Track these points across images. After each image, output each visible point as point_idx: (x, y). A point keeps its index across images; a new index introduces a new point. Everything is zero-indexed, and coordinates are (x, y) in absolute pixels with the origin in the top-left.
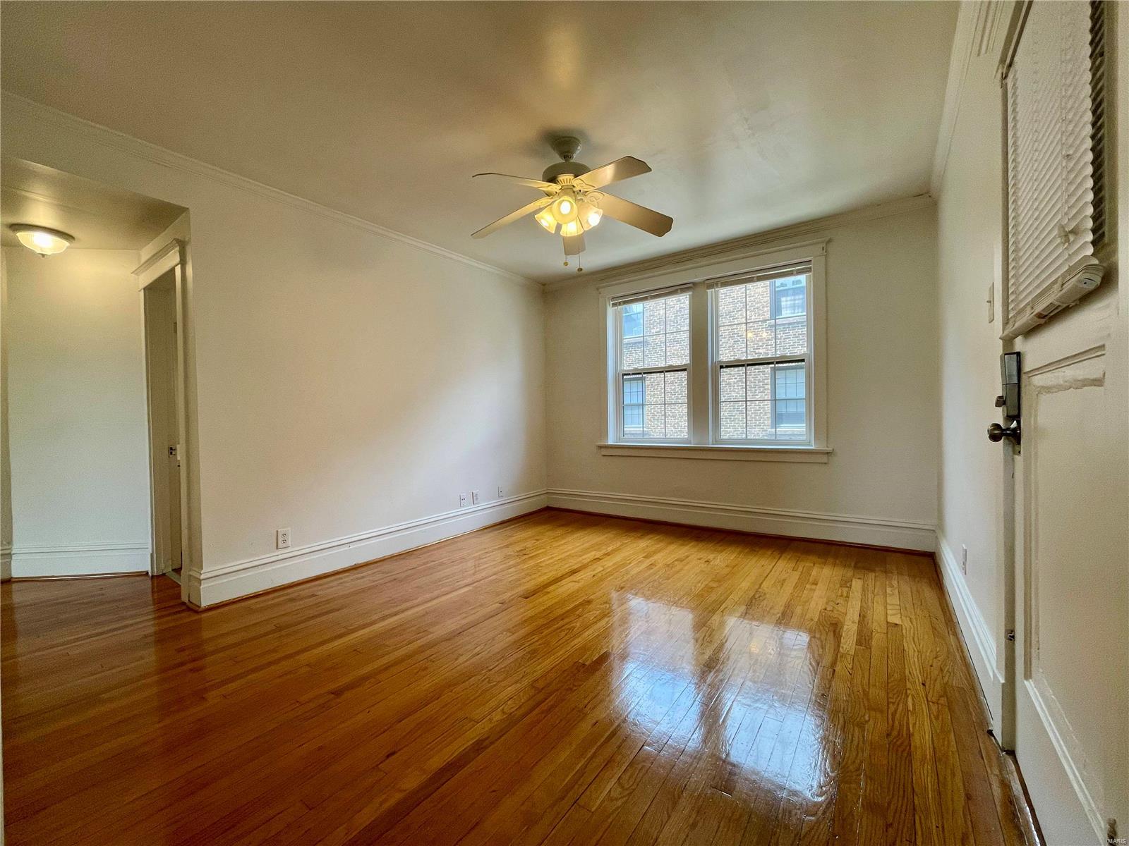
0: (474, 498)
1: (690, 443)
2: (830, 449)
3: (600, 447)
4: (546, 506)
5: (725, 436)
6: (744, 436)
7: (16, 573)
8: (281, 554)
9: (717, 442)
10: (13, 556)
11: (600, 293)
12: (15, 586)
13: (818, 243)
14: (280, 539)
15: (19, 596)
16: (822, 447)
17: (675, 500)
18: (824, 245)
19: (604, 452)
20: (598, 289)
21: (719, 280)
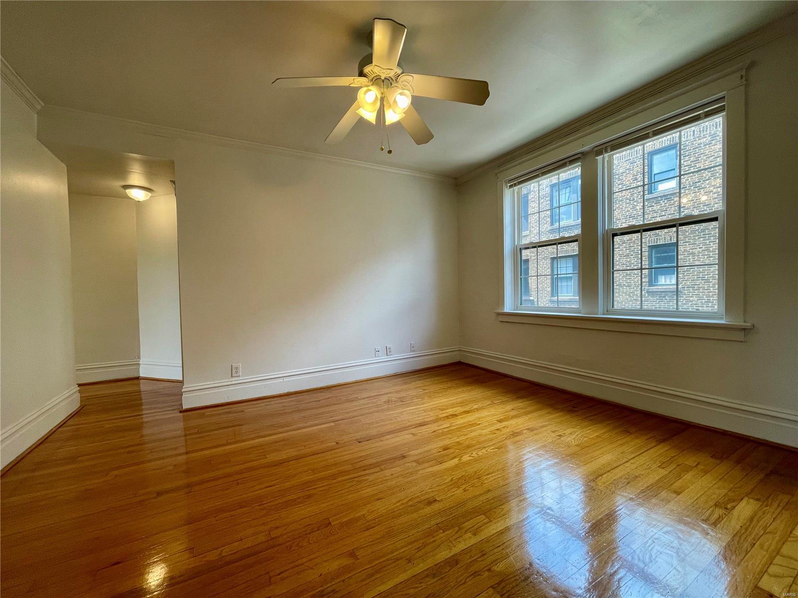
0: (388, 351)
1: (580, 313)
2: (748, 325)
3: (499, 314)
4: (458, 360)
5: (617, 306)
6: (639, 307)
7: (142, 375)
8: (234, 380)
9: (608, 312)
10: (141, 365)
11: (498, 178)
12: (141, 381)
13: (734, 72)
14: (234, 371)
15: (144, 387)
16: (739, 322)
17: (561, 367)
18: (743, 73)
19: (501, 318)
20: (496, 175)
21: (608, 144)
